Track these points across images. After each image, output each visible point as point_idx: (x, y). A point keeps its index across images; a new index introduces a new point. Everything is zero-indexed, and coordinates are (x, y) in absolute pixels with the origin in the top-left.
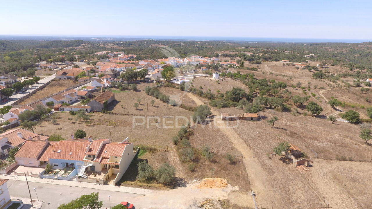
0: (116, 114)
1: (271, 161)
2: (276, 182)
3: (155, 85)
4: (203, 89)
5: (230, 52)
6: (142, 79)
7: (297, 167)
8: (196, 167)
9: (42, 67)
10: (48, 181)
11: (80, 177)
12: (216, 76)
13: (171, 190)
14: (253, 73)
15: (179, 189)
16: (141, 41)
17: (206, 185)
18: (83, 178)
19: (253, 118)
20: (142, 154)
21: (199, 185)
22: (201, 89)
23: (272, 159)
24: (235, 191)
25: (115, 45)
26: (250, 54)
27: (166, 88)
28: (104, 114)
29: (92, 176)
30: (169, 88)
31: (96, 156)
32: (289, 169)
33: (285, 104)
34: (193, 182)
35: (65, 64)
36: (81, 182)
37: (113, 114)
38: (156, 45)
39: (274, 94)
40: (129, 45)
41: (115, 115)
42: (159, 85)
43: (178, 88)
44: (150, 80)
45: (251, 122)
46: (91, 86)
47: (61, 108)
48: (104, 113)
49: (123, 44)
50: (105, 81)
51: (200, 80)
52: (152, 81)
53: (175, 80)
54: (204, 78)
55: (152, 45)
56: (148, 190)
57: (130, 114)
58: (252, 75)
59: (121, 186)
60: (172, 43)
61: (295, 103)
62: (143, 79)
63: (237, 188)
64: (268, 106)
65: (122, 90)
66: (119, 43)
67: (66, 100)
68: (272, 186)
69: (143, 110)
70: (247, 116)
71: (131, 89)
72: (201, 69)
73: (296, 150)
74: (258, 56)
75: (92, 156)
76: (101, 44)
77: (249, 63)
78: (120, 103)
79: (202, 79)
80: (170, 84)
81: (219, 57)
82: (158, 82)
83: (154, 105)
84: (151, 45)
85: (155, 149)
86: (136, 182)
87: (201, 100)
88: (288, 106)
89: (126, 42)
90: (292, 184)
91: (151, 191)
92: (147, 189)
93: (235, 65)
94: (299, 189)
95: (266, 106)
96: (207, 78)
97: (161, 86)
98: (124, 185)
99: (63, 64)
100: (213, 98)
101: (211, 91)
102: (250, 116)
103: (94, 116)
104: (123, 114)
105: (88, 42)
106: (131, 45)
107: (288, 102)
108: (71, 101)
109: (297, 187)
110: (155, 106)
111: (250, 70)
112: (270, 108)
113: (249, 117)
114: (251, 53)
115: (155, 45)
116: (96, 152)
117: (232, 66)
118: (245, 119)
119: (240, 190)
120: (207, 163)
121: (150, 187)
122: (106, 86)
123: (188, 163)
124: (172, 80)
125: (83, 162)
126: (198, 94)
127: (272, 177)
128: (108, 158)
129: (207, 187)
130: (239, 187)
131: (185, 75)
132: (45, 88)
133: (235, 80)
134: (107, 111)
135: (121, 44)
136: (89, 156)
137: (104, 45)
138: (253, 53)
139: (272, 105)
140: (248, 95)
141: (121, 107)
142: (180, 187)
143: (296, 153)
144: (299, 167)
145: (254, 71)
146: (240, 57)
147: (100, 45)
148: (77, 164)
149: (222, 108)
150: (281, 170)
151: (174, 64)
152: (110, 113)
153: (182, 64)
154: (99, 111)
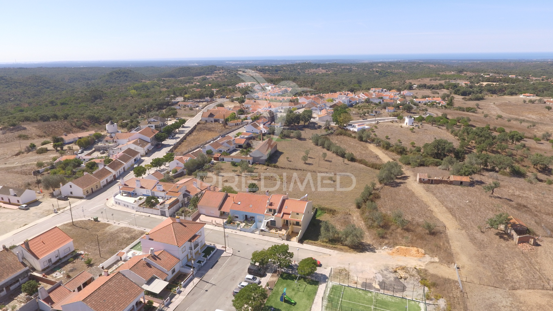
0: (282, 168)
1: (483, 235)
2: (487, 258)
3: (324, 132)
4: (389, 139)
5: (431, 80)
6: (305, 124)
7: (518, 244)
8: (386, 233)
9: (181, 105)
10: (232, 232)
11: (262, 231)
12: (409, 121)
13: (359, 253)
14: (467, 117)
15: (367, 254)
16: (293, 65)
17: (399, 253)
18: (265, 231)
19: (463, 183)
20: (320, 214)
21: (390, 252)
22: (387, 139)
23: (486, 233)
24: (434, 262)
26: (465, 84)
27: (338, 136)
28: (268, 167)
29: (273, 231)
30: (342, 137)
31: (277, 211)
32: (507, 246)
33: (516, 165)
34: (383, 248)
35: (204, 101)
36: (263, 235)
37: (278, 167)
38: (315, 70)
39: (499, 151)
40: (277, 71)
41: (280, 169)
42: (329, 132)
43: (355, 138)
44: (316, 125)
45: (459, 187)
46: (245, 132)
47: (221, 157)
48: (268, 165)
49: (268, 70)
50: (262, 126)
51: (386, 126)
52: (320, 127)
53: (351, 126)
54: (391, 124)
55: (309, 71)
56: (333, 251)
57: (298, 168)
58: (466, 119)
59: (304, 243)
60: (338, 67)
61: (534, 165)
62: (307, 124)
63: (436, 259)
64: (489, 168)
65: (283, 139)
66: (263, 69)
67: (224, 149)
68: (482, 262)
69: (312, 164)
70: (455, 180)
71: (294, 137)
72: (387, 110)
73: (519, 224)
74: (479, 86)
75: (273, 211)
77: (463, 99)
78: (283, 154)
79: (389, 126)
80: (343, 131)
81: (413, 89)
82: (328, 128)
83: (326, 159)
84: (307, 71)
85: (335, 211)
86: (319, 242)
87: (386, 154)
88: (522, 169)
89: (272, 67)
90: (509, 262)
91: (336, 252)
92: (332, 249)
93: (439, 103)
94: (517, 268)
95: (486, 168)
96: (395, 124)
97: (332, 133)
98: (307, 243)
99: (203, 102)
100: (404, 152)
101: (401, 142)
102: (459, 180)
103: (257, 169)
104: (290, 169)
105: (222, 68)
106: (279, 71)
107: (523, 163)
108: (229, 150)
109: (514, 266)
110: (326, 161)
111: (464, 111)
112: (493, 170)
113: (457, 180)
114: (466, 82)
115: (312, 70)
116: (277, 207)
117: (434, 105)
118: (451, 183)
119: (441, 262)
120: (399, 230)
121: (335, 247)
122: (263, 132)
123: (376, 228)
124: (346, 126)
125: (264, 215)
126: (384, 146)
127: (483, 253)
128: (289, 214)
129: (400, 255)
130: (439, 259)
131: (363, 119)
132: (194, 133)
133: (439, 127)
134: (271, 164)
135: (266, 70)
136: (270, 210)
138: (471, 82)
139: (495, 166)
140: (457, 151)
141: (286, 159)
142: (368, 252)
143: (518, 228)
144: (521, 245)
145: (471, 112)
146: (448, 89)
147: (238, 72)
148: (257, 218)
149: (418, 166)
150: (496, 246)
151: (346, 102)
152: (275, 166)
153: (357, 102)
154: (262, 163)
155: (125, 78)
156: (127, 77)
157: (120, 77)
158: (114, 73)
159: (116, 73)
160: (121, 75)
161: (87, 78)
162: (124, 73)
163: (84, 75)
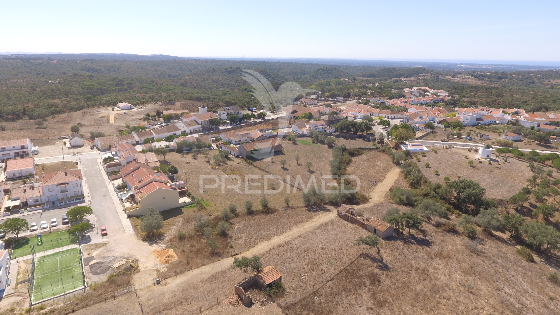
0: (255, 166)
4: (429, 168)
6: (364, 134)
10: (113, 194)
13: (140, 241)
17: (159, 253)
18: (123, 201)
19: (377, 231)
20: (190, 207)
22: (427, 167)
25: (473, 78)
27: (378, 153)
28: (244, 162)
30: (382, 154)
31: (139, 188)
34: (162, 246)
35: (334, 101)
36: (121, 203)
41: (252, 167)
44: (371, 137)
47: (220, 145)
48: (245, 160)
50: (308, 127)
51: (452, 153)
52: (375, 139)
54: (465, 152)
56: (133, 231)
59: (128, 219)
63: (164, 270)
65: (314, 143)
67: (235, 139)
70: (370, 224)
71: (326, 144)
76: (448, 75)
79: (454, 153)
83: (311, 169)
85: (206, 209)
87: (396, 183)
97: (377, 148)
98: (130, 220)
99: (332, 101)
102: (374, 226)
103: (234, 161)
108: (239, 141)
115: (556, 81)
116: (140, 184)
118: (365, 227)
129: (157, 255)
135: (485, 76)
137: (453, 77)
142: (149, 243)
143: (260, 280)
144: (235, 296)
147: (447, 77)
152: (249, 163)
155: (328, 75)
156: (330, 74)
157: (324, 74)
158: (321, 70)
159: (323, 70)
160: (325, 72)
161: (304, 73)
162: (330, 70)
163: (303, 70)
